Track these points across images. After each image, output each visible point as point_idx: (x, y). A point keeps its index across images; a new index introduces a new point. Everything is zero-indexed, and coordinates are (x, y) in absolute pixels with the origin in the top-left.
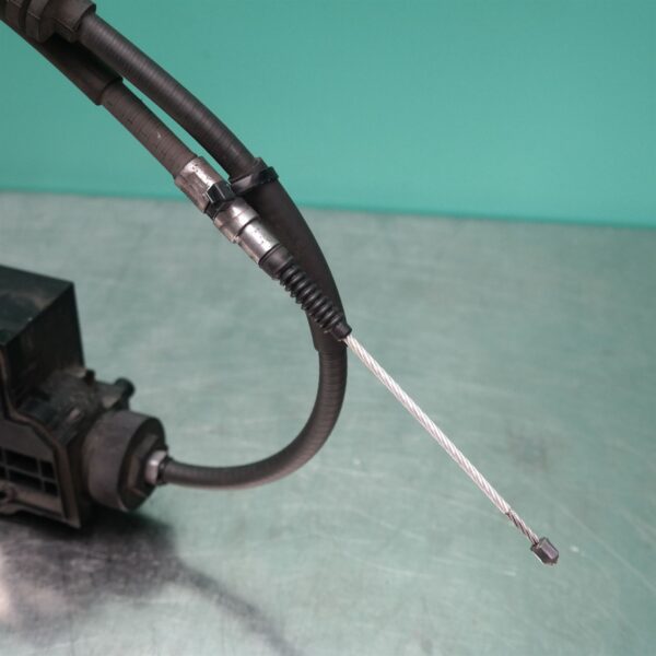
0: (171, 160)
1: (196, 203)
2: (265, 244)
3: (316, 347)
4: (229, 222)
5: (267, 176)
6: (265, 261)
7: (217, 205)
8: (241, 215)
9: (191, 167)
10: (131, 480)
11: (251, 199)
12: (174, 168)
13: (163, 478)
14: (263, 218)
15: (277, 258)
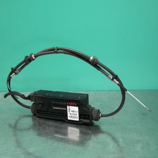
0: (107, 75)
1: (110, 79)
2: (118, 83)
3: (122, 94)
4: (114, 81)
5: (117, 76)
6: (118, 84)
7: (112, 80)
8: (115, 80)
9: (109, 76)
10: (98, 117)
11: (116, 79)
12: (108, 76)
13: (102, 116)
14: (117, 80)
15: (119, 84)
